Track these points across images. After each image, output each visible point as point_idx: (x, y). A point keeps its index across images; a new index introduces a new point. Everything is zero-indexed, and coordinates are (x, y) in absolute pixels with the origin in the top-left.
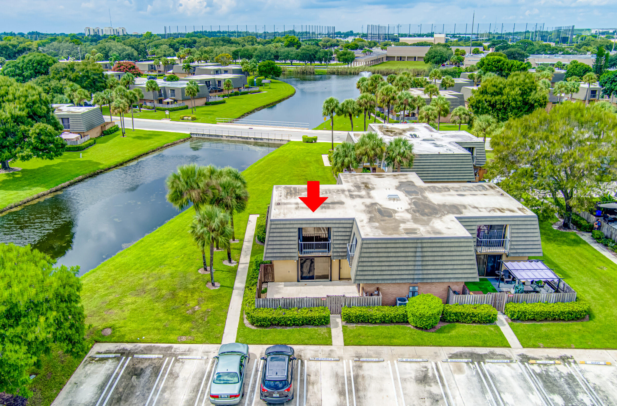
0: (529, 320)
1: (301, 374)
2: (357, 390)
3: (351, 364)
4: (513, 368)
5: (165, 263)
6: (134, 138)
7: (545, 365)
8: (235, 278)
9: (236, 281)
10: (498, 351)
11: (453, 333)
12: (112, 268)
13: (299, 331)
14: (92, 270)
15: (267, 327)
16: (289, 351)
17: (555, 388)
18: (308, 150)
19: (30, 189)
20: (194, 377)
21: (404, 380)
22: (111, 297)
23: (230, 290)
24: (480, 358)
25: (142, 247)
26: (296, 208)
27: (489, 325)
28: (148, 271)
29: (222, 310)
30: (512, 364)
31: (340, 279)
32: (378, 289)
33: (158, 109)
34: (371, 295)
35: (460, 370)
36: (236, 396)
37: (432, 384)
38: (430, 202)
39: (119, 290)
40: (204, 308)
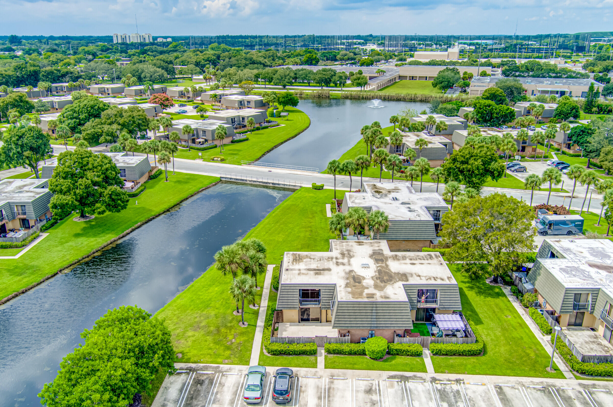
0: (443, 355)
1: (297, 386)
2: (329, 396)
3: (327, 380)
4: (425, 386)
5: (211, 305)
6: (175, 182)
7: (445, 384)
8: (257, 319)
9: (258, 321)
10: (419, 374)
11: (393, 362)
12: (175, 308)
13: (297, 358)
14: (162, 309)
15: (277, 355)
16: (290, 372)
17: (446, 398)
18: (315, 198)
19: (104, 236)
20: (234, 386)
21: (357, 391)
22: (178, 331)
23: (254, 327)
24: (406, 379)
25: (193, 291)
26: (299, 274)
27: (417, 357)
28: (199, 312)
29: (249, 342)
30: (425, 384)
31: (327, 321)
32: (349, 332)
33: (191, 148)
34: (345, 336)
35: (392, 386)
36: (258, 398)
37: (374, 394)
38: (389, 270)
39: (182, 326)
40: (238, 341)
